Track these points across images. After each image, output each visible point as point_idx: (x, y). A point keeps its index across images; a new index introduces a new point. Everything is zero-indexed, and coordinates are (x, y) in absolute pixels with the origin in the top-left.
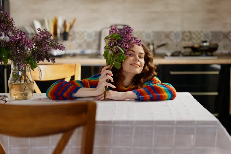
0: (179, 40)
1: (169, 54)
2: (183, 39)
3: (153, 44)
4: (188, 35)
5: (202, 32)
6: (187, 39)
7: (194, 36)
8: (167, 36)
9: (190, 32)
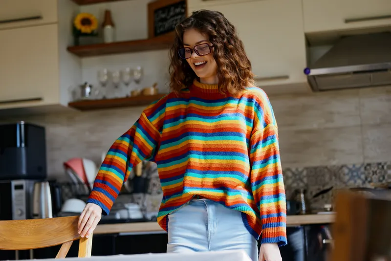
8: (336, 173)
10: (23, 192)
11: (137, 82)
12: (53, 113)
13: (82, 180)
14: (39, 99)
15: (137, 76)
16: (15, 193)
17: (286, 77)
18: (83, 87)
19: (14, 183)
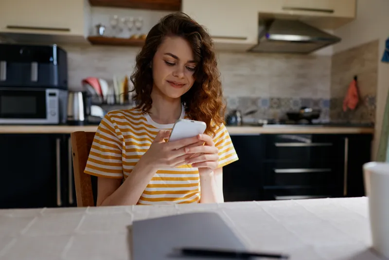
0: (266, 108)
1: (265, 122)
2: (271, 107)
3: (240, 111)
4: (276, 102)
5: (291, 99)
6: (275, 106)
7: (283, 103)
8: (254, 102)
9: (279, 99)
10: (56, 99)
11: (139, 29)
12: (77, 43)
13: (98, 92)
14: (68, 30)
15: (138, 25)
16: (49, 99)
17: (245, 39)
18: (98, 27)
19: (48, 91)
